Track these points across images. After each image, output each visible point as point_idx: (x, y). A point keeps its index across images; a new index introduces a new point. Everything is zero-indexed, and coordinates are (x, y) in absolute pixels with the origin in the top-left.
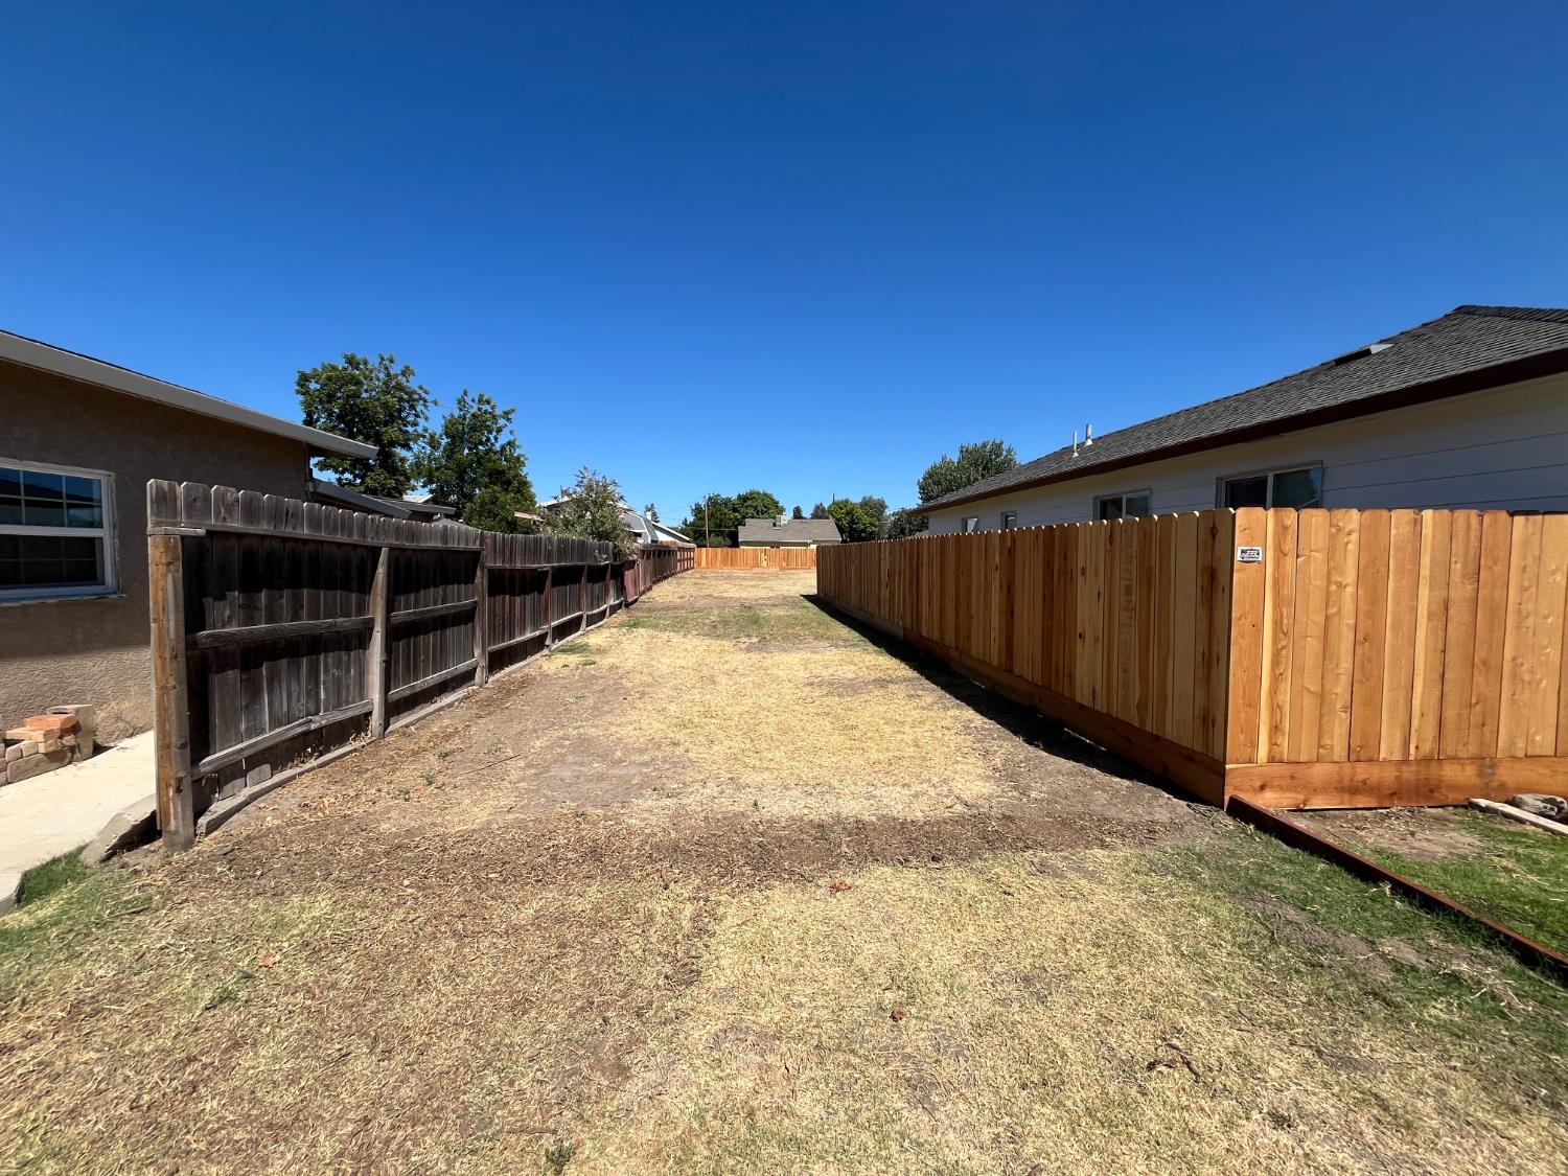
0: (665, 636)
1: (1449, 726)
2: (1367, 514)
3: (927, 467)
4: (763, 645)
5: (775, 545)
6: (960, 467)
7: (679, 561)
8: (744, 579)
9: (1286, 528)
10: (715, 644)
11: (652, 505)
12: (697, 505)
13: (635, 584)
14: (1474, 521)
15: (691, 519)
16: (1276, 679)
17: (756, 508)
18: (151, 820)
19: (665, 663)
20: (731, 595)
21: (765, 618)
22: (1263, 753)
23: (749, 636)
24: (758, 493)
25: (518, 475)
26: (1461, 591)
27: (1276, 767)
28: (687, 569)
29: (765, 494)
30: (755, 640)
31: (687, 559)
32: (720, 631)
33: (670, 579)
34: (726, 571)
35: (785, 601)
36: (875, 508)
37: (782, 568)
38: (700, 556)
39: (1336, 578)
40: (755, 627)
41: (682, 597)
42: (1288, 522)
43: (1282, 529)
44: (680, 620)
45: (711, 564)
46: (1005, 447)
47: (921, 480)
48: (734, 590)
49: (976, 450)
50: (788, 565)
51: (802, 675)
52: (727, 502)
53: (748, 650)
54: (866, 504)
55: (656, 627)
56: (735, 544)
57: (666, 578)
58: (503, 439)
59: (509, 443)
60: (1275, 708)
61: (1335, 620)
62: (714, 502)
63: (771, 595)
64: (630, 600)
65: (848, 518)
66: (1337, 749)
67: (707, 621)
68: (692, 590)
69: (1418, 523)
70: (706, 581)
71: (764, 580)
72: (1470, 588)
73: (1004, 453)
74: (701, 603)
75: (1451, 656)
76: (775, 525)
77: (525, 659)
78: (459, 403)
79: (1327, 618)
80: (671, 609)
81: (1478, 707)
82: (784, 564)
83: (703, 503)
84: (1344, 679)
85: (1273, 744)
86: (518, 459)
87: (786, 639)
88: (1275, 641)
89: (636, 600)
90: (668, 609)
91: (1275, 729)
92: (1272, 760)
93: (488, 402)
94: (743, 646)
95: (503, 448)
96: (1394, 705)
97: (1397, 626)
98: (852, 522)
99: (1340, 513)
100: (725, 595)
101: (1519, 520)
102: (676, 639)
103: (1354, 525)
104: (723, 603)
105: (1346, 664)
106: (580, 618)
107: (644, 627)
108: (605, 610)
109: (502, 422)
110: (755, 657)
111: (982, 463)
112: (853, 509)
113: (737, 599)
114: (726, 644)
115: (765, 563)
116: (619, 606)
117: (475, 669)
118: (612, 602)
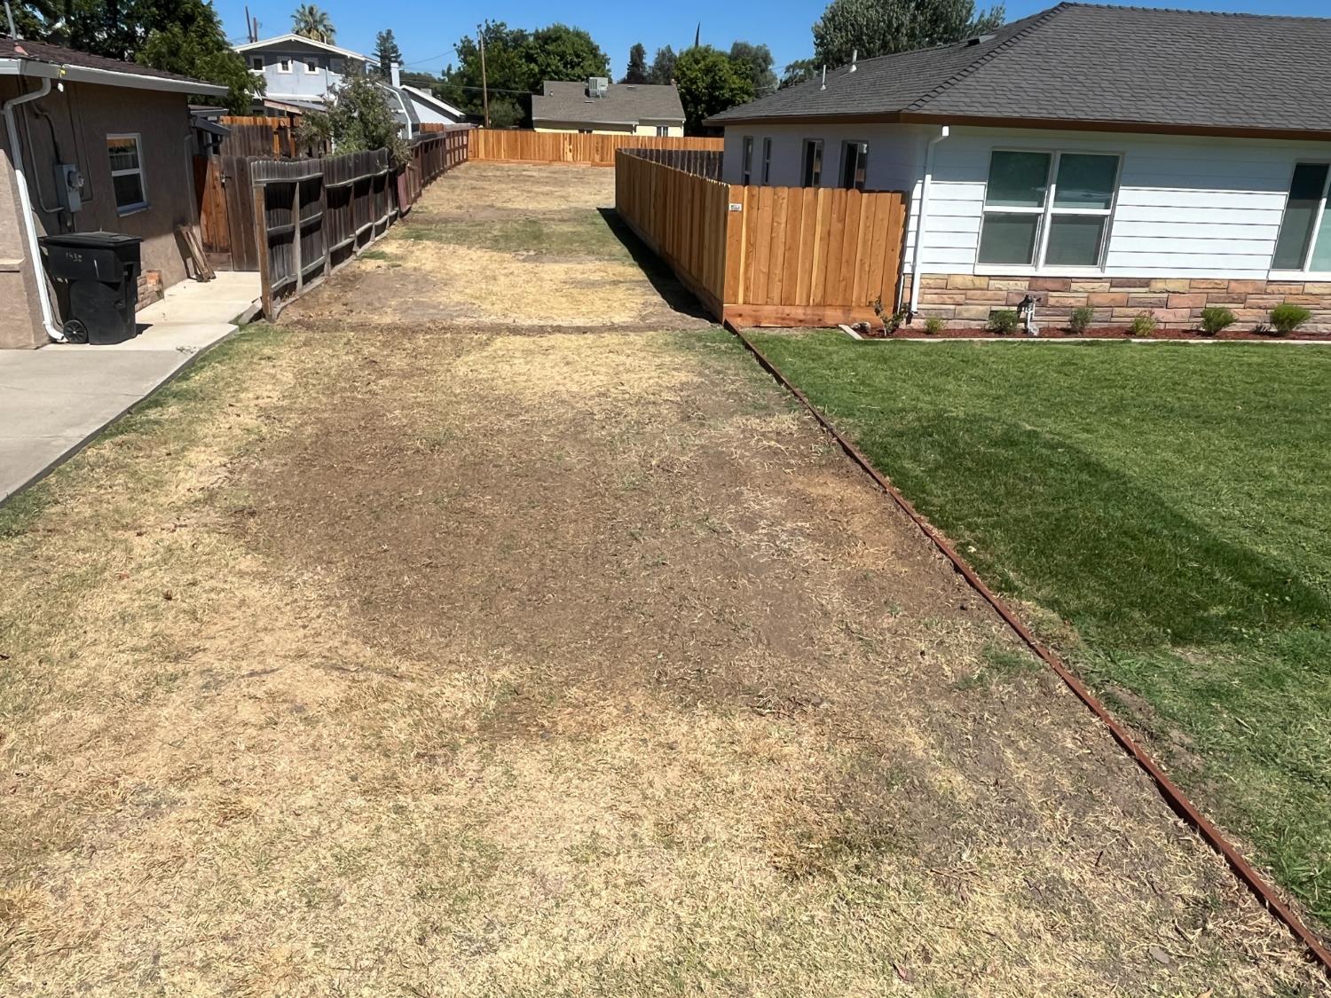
0: (451, 247)
1: (829, 290)
2: (792, 190)
4: (538, 257)
5: (586, 127)
6: (882, 3)
7: (449, 152)
8: (537, 182)
9: (753, 196)
10: (496, 255)
11: (389, 32)
12: (467, 42)
13: (408, 194)
14: (844, 195)
15: (457, 65)
16: (747, 265)
17: (562, 56)
18: (261, 311)
19: (456, 267)
20: (516, 206)
21: (547, 234)
22: (741, 300)
23: (528, 250)
24: (567, 32)
26: (837, 227)
27: (746, 306)
28: (459, 163)
29: (578, 34)
30: (532, 253)
31: (458, 148)
32: (502, 245)
33: (439, 178)
34: (514, 165)
35: (579, 216)
36: (751, 62)
37: (594, 164)
38: (476, 143)
39: (776, 219)
40: (535, 242)
41: (460, 207)
42: (754, 192)
43: (751, 196)
44: (462, 231)
45: (492, 154)
47: (820, 22)
48: (520, 199)
50: (601, 158)
51: (563, 277)
52: (520, 37)
53: (524, 261)
54: (740, 54)
55: (439, 239)
56: (526, 123)
57: (434, 178)
60: (747, 279)
61: (775, 240)
62: (494, 35)
63: (563, 207)
64: (404, 210)
65: (708, 80)
66: (776, 298)
67: (489, 236)
68: (468, 197)
69: (816, 195)
70: (486, 184)
71: (562, 184)
72: (840, 226)
74: (481, 215)
75: (830, 256)
76: (587, 92)
77: (342, 261)
79: (772, 238)
80: (449, 222)
81: (844, 283)
82: (597, 158)
83: (476, 39)
84: (780, 266)
85: (745, 295)
87: (560, 253)
88: (747, 247)
89: (410, 209)
90: (446, 221)
91: (747, 289)
92: (745, 303)
94: (521, 258)
96: (802, 279)
97: (805, 244)
98: (713, 86)
99: (779, 189)
100: (509, 205)
101: (865, 195)
102: (462, 251)
103: (785, 195)
104: (507, 216)
105: (780, 260)
106: (370, 229)
107: (428, 239)
108: (385, 223)
110: (529, 266)
112: (715, 64)
113: (524, 212)
114: (507, 256)
115: (569, 156)
116: (396, 215)
117: (323, 265)
118: (391, 213)
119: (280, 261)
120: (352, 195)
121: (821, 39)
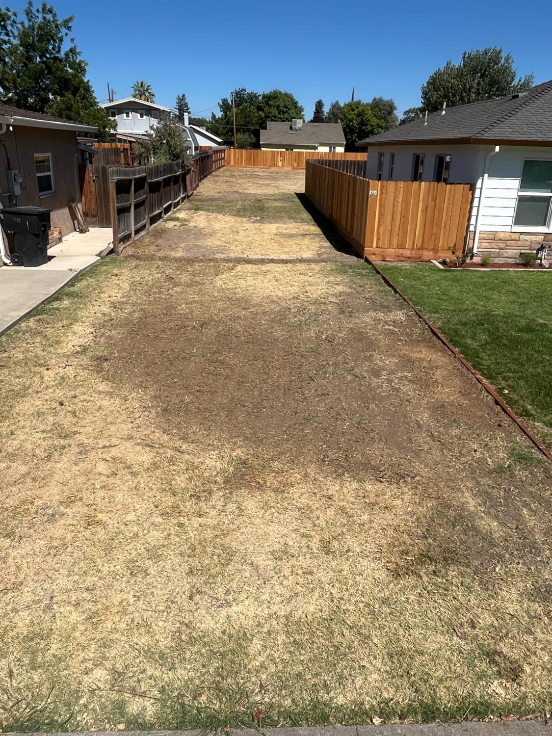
0: (214, 215)
1: (426, 240)
2: (406, 183)
3: (432, 72)
4: (262, 220)
5: (290, 147)
6: (460, 74)
7: (214, 162)
8: (262, 178)
9: (384, 186)
10: (239, 219)
11: (184, 96)
12: (225, 101)
13: (191, 185)
14: (436, 186)
15: (219, 114)
16: (379, 226)
17: (278, 108)
18: (112, 249)
19: (217, 226)
20: (250, 192)
21: (267, 207)
22: (375, 245)
23: (256, 216)
24: (280, 93)
25: (82, 81)
26: (431, 204)
27: (378, 249)
28: (220, 168)
29: (287, 95)
30: (258, 218)
31: (219, 160)
32: (242, 213)
33: (208, 176)
34: (249, 168)
35: (285, 197)
36: (384, 109)
37: (294, 168)
38: (229, 156)
39: (396, 200)
40: (260, 212)
41: (219, 193)
42: (384, 184)
43: (382, 187)
44: (219, 205)
45: (238, 163)
46: (503, 55)
47: (425, 85)
48: (252, 188)
49: (476, 57)
50: (298, 166)
51: (275, 231)
52: (253, 97)
53: (254, 222)
54: (377, 105)
55: (208, 210)
56: (257, 145)
57: (206, 176)
58: (65, 47)
59: (71, 50)
60: (378, 233)
61: (395, 211)
62: (240, 97)
63: (276, 192)
64: (189, 194)
65: (359, 120)
66: (395, 245)
67: (235, 208)
68: (225, 187)
69: (420, 185)
70: (234, 180)
72: (433, 203)
73: (503, 62)
74: (231, 197)
75: (427, 221)
76: (291, 128)
77: (156, 222)
78: (27, 14)
79: (393, 210)
80: (214, 200)
81: (434, 236)
82: (295, 165)
84: (397, 227)
85: (377, 243)
86: (79, 64)
87: (274, 218)
88: (379, 215)
89: (192, 194)
90: (212, 200)
91: (378, 239)
92: (377, 247)
93: (50, 11)
94: (252, 221)
95: (67, 55)
96: (410, 234)
97: (413, 214)
98: (362, 123)
99: (398, 182)
100: (246, 191)
101: (448, 186)
102: (220, 216)
103: (402, 186)
104: (245, 197)
105: (398, 223)
106: (171, 205)
107: (202, 210)
108: (179, 201)
109: (64, 30)
110: (256, 225)
111: (481, 70)
112: (363, 111)
113: (255, 195)
114: (244, 219)
115: (280, 164)
116: (185, 197)
117: (146, 225)
118: (182, 196)
119: (123, 222)
120: (162, 187)
121: (425, 95)
